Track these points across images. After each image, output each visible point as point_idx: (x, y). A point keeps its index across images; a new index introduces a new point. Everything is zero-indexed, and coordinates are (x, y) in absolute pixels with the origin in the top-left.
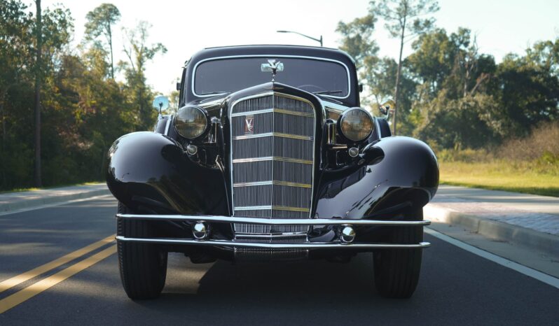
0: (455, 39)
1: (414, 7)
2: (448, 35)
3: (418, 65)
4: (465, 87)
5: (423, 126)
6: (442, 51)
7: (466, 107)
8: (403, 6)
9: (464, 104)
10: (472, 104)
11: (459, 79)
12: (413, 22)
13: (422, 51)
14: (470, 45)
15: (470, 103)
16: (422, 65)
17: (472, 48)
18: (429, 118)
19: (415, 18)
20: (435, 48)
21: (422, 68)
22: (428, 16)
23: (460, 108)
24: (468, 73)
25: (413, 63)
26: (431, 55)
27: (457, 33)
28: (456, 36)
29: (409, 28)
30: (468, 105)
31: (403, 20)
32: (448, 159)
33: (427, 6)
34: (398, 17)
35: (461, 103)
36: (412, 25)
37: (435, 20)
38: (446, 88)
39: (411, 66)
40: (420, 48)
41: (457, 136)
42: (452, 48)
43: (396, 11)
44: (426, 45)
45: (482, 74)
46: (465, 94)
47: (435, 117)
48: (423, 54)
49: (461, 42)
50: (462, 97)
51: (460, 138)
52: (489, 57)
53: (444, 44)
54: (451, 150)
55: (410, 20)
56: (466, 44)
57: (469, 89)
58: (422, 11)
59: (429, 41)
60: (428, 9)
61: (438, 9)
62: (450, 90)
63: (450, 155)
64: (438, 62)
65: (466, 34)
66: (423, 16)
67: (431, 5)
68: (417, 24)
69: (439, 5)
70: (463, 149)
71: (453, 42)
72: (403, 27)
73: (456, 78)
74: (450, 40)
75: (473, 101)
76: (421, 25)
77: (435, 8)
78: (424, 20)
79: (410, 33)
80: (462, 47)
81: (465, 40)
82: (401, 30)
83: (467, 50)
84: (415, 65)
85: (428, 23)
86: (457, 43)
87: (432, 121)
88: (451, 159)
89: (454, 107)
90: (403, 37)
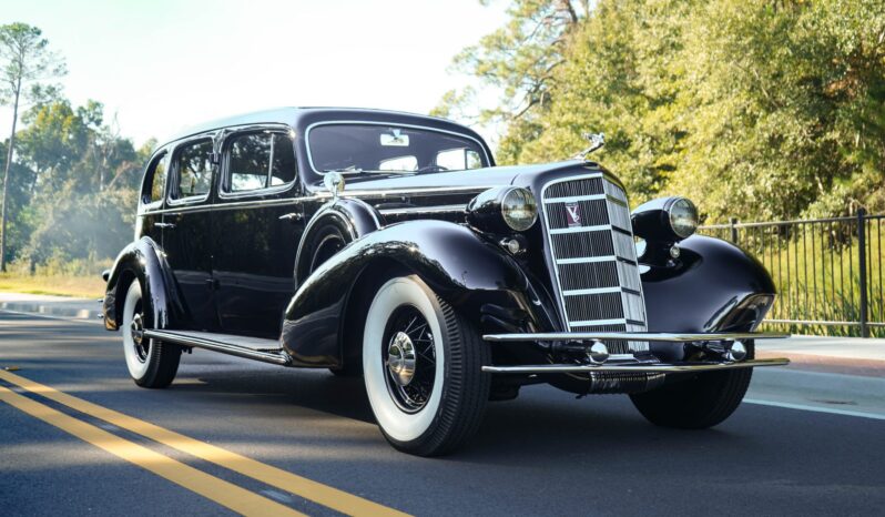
0: (83, 115)
1: (32, 67)
2: (74, 108)
3: (31, 145)
4: (102, 178)
5: (46, 228)
6: (65, 130)
7: (105, 205)
8: (17, 64)
9: (103, 200)
10: (114, 200)
11: (91, 167)
12: (30, 88)
13: (37, 127)
14: (103, 124)
15: (112, 200)
16: (38, 146)
17: (106, 128)
18: (54, 217)
19: (34, 82)
20: (56, 124)
21: (36, 150)
22: (53, 81)
23: (97, 205)
24: (105, 160)
25: (24, 143)
26: (50, 134)
27: (86, 108)
28: (85, 111)
29: (25, 95)
30: (108, 202)
31: (16, 82)
32: (82, 272)
33: (51, 68)
34: (8, 78)
35: (99, 199)
36: (29, 91)
37: (63, 87)
38: (73, 178)
39: (20, 147)
40: (34, 122)
41: (91, 242)
42: (78, 127)
43: (5, 70)
44: (44, 120)
45: (124, 163)
46: (102, 188)
47: (61, 216)
48: (38, 131)
49: (91, 120)
50: (98, 191)
51: (95, 245)
52: (127, 142)
53: (69, 121)
54: (85, 260)
55: (27, 85)
56: (98, 123)
57: (107, 181)
58: (44, 74)
59: (47, 115)
60: (51, 72)
61: (66, 73)
62: (79, 182)
63: (84, 268)
64: (60, 143)
65: (97, 110)
66: (45, 81)
67: (57, 67)
68: (36, 90)
69: (67, 68)
70: (99, 260)
71: (80, 118)
72: (17, 93)
73: (86, 166)
74: (76, 114)
75: (116, 196)
76: (43, 92)
77: (62, 72)
78: (46, 85)
79: (26, 102)
80: (92, 126)
81: (97, 118)
82: (14, 96)
83: (98, 130)
84: (26, 145)
85: (51, 90)
86: (85, 120)
87: (59, 221)
88: (85, 271)
89: (89, 204)
90: (16, 106)
